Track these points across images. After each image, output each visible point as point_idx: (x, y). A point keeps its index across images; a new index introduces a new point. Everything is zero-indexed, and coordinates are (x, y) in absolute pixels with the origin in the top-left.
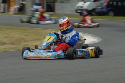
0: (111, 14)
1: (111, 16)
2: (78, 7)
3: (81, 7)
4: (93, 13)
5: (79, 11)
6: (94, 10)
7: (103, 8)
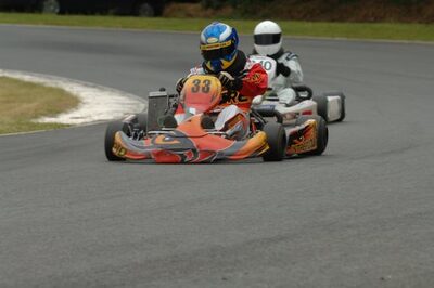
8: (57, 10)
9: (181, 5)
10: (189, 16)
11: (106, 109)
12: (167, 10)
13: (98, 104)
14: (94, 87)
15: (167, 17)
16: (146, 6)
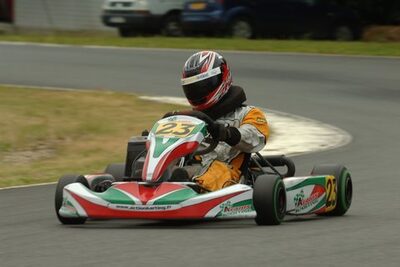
0: (242, 32)
1: (243, 36)
2: (114, 4)
3: (126, 4)
4: (172, 26)
5: (119, 20)
6: (174, 14)
7: (210, 8)
8: (249, 35)
9: (383, 28)
10: (391, 39)
11: (301, 141)
12: (367, 33)
13: (292, 135)
14: (287, 116)
15: (367, 40)
16: (344, 30)
